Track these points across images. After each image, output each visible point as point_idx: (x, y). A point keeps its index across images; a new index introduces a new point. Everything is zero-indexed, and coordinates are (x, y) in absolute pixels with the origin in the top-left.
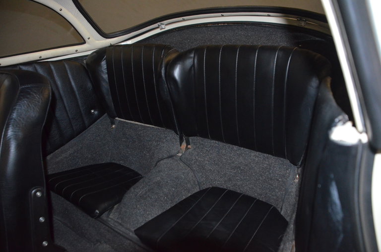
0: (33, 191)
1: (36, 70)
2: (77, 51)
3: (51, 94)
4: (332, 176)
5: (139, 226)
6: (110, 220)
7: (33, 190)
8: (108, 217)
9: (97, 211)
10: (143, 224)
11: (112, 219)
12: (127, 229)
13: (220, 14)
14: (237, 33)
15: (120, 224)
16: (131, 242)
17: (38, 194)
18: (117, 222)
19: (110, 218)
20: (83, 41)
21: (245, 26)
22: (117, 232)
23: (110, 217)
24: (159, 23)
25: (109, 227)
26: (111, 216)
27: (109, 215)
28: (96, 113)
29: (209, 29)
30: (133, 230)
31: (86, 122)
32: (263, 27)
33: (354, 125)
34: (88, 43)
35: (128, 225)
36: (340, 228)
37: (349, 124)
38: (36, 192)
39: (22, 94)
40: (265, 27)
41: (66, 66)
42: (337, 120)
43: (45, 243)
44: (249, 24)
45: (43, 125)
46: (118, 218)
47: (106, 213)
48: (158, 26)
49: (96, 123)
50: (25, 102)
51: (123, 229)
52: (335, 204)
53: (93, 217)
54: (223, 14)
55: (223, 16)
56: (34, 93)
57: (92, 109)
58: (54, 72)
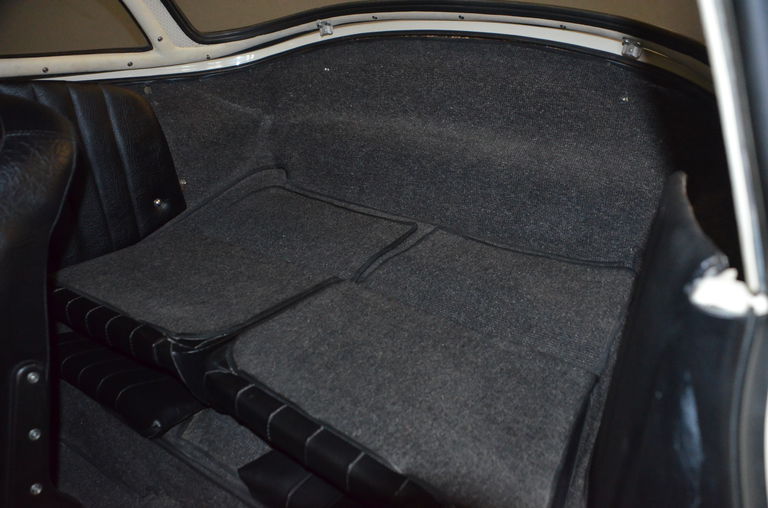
0: (21, 371)
1: (35, 97)
2: (130, 64)
3: (75, 156)
4: (687, 376)
5: (247, 461)
6: (183, 443)
7: (20, 368)
8: (179, 435)
9: (157, 423)
10: (256, 457)
11: (188, 442)
12: (221, 465)
13: (457, 15)
14: (489, 60)
15: (207, 454)
16: (229, 496)
17: (32, 377)
18: (200, 450)
19: (185, 440)
20: (146, 44)
21: (509, 46)
22: (197, 471)
23: (183, 436)
24: (319, 21)
25: (180, 459)
26: (186, 435)
27: (182, 434)
28: (164, 206)
29: (429, 46)
30: (235, 469)
31: (141, 226)
32: (548, 51)
33: (741, 277)
34: (158, 50)
35: (224, 458)
36: (696, 484)
37: (731, 273)
38: (25, 374)
39: (9, 151)
40: (553, 52)
41: (106, 96)
42: (705, 264)
43: (36, 489)
44: (518, 41)
45: (55, 223)
46: (201, 442)
47: (175, 429)
48: (316, 27)
49: (162, 229)
50: (16, 168)
51: (212, 466)
52: (689, 434)
53: (145, 435)
54: (462, 14)
55: (462, 18)
56: (37, 152)
57: (156, 199)
58: (78, 107)
